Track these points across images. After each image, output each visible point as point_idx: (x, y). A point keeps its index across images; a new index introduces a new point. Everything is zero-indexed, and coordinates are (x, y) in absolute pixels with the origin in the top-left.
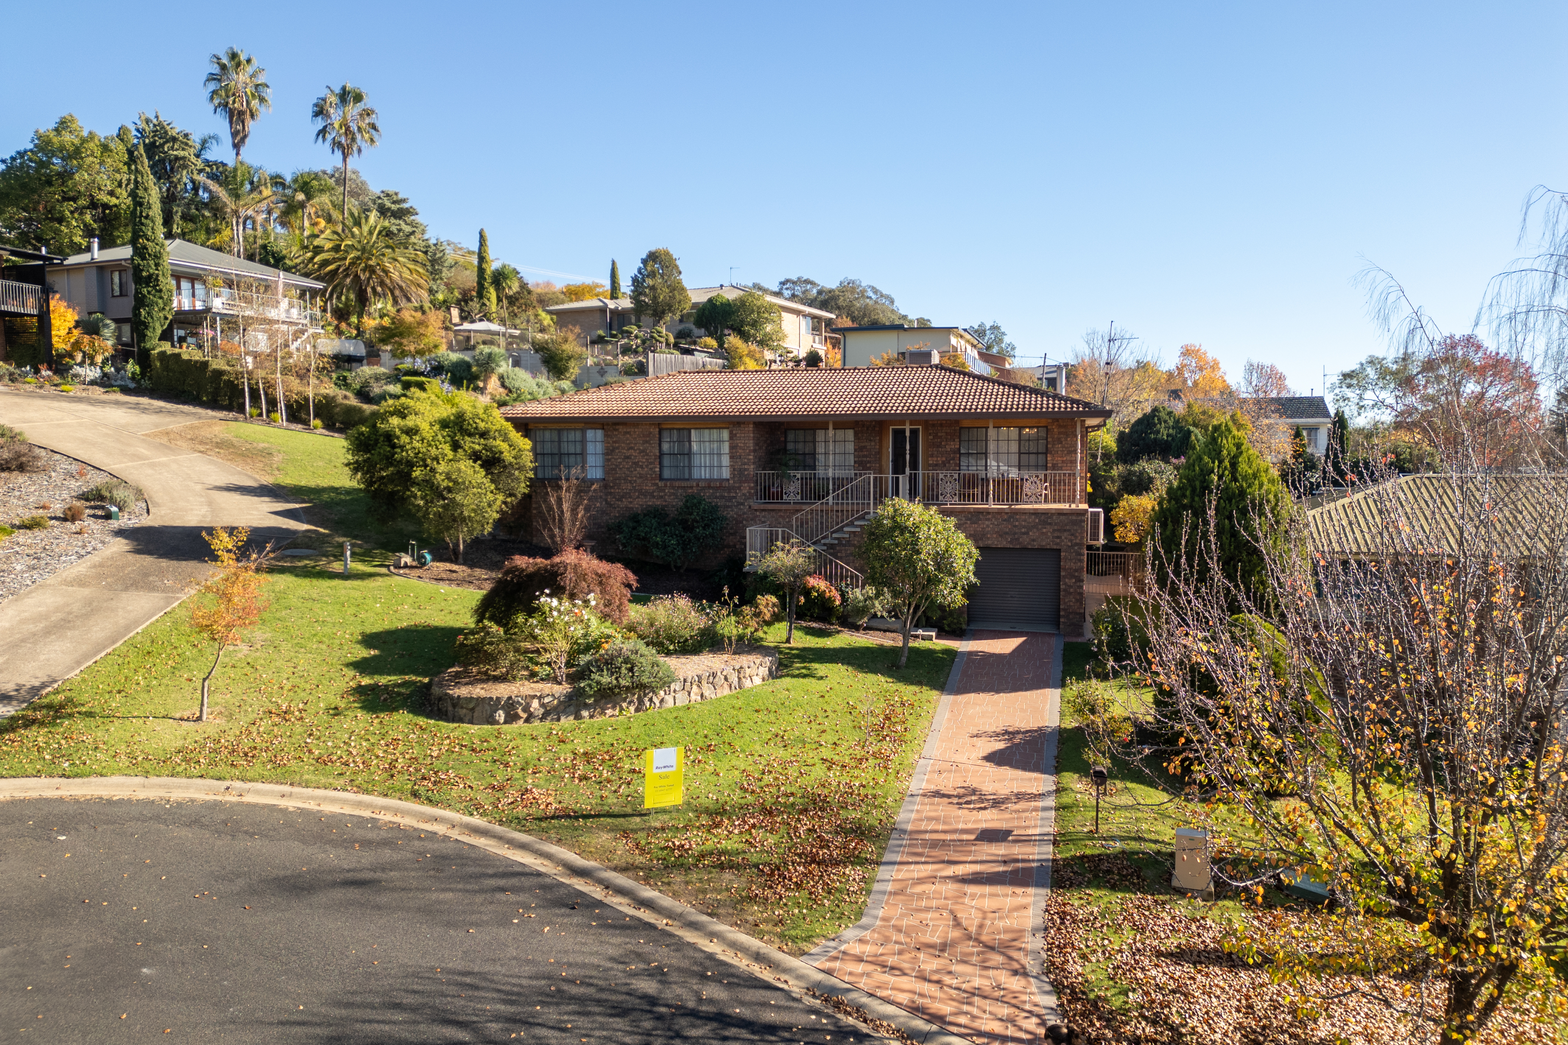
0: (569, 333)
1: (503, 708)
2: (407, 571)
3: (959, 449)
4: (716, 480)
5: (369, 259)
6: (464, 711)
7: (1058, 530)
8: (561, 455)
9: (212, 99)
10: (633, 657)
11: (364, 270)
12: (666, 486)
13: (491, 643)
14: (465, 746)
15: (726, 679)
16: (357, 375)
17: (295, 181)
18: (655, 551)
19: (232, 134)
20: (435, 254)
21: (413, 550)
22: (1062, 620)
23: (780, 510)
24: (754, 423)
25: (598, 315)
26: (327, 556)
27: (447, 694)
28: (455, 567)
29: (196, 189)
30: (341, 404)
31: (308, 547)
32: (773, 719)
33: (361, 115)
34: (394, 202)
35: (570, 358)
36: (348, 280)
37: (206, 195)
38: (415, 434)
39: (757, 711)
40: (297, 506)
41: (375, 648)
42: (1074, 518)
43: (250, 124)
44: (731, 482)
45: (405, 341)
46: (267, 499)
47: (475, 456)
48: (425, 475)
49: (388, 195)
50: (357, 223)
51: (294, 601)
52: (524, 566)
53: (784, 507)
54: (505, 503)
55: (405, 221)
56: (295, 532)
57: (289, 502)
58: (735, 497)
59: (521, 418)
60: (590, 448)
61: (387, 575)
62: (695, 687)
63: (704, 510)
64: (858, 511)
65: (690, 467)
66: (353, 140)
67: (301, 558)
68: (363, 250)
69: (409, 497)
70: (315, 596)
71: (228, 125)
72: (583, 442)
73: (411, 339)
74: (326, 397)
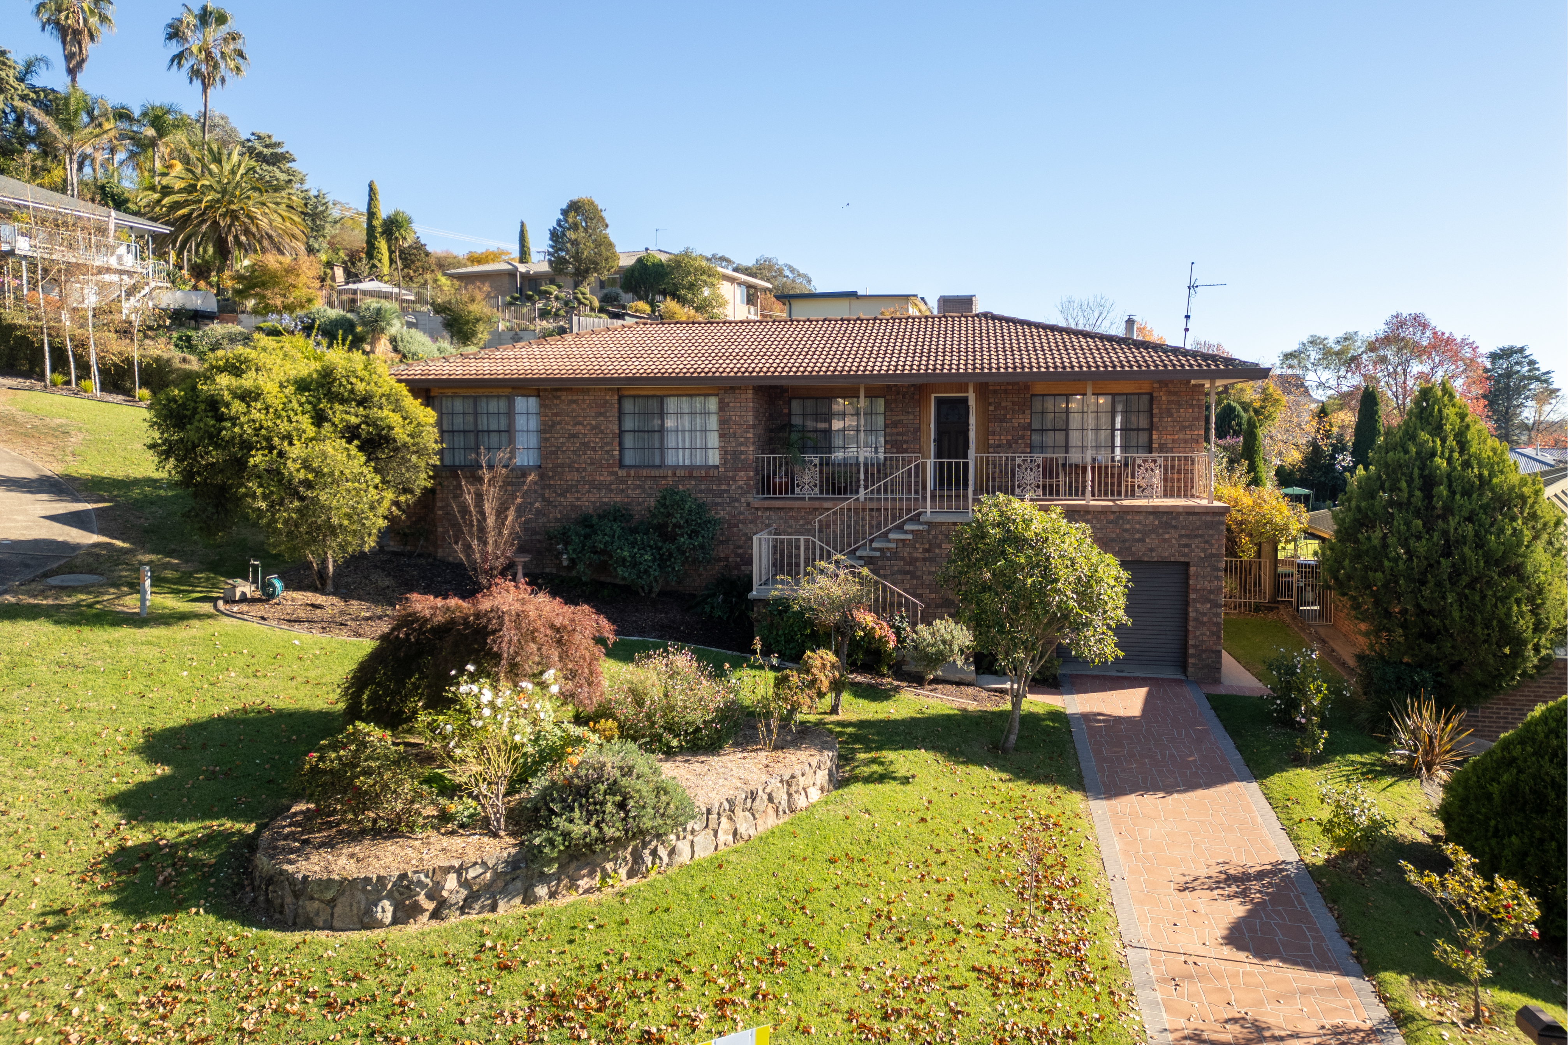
0: (477, 291)
1: (389, 897)
2: (244, 607)
3: (1030, 424)
4: (700, 467)
5: (231, 202)
6: (316, 904)
7: (1187, 536)
8: (478, 432)
9: (38, 12)
10: (624, 782)
11: (224, 216)
12: (628, 475)
13: (367, 772)
14: (313, 995)
15: (771, 799)
16: (205, 334)
17: (144, 114)
18: (620, 570)
19: (66, 57)
20: (316, 207)
21: (256, 572)
22: (1191, 661)
23: (791, 509)
24: (754, 388)
25: (506, 280)
26: (117, 586)
27: (282, 872)
28: (320, 599)
29: (19, 121)
30: (178, 370)
31: (91, 572)
32: (861, 876)
33: (225, 39)
34: (267, 146)
35: (478, 320)
36: (204, 227)
37: (32, 128)
38: (256, 400)
39: (832, 861)
40: (89, 506)
41: (165, 761)
42: (1209, 518)
43: (89, 47)
44: (722, 469)
45: (269, 293)
46: (45, 497)
47: (351, 433)
48: (271, 462)
49: (259, 138)
50: (218, 160)
51: (42, 671)
52: (427, 613)
53: (797, 504)
54: (396, 503)
55: (279, 167)
56: (76, 547)
57: (78, 501)
58: (726, 491)
59: (420, 380)
60: (521, 422)
61: (210, 616)
62: (724, 820)
63: (690, 511)
64: (909, 511)
65: (662, 449)
66: (216, 66)
67: (72, 590)
68: (224, 192)
69: (246, 495)
70: (80, 659)
71: (60, 46)
72: (510, 414)
73: (277, 290)
74: (158, 360)
